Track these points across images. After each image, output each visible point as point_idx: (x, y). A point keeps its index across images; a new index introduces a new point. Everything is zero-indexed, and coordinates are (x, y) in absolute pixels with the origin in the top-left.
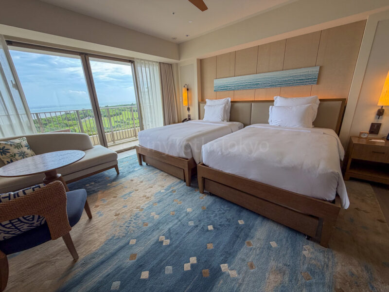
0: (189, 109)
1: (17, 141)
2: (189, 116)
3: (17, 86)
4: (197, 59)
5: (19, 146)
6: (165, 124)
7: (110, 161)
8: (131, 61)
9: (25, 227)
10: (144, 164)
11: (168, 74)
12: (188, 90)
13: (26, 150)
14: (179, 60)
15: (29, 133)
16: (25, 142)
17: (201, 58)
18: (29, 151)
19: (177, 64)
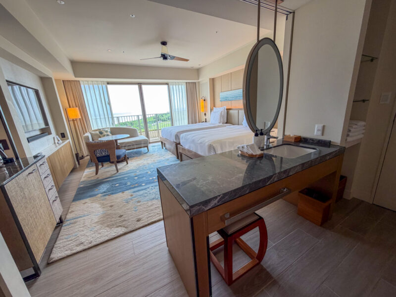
0: (205, 114)
1: (106, 129)
2: (206, 119)
3: (109, 104)
4: (210, 79)
5: (107, 132)
6: (189, 123)
7: (145, 144)
8: (167, 84)
9: (104, 154)
10: (164, 148)
11: (192, 91)
12: (204, 100)
13: (109, 133)
14: (198, 80)
15: (112, 126)
16: (109, 130)
17: (213, 77)
18: (110, 134)
19: (199, 82)
